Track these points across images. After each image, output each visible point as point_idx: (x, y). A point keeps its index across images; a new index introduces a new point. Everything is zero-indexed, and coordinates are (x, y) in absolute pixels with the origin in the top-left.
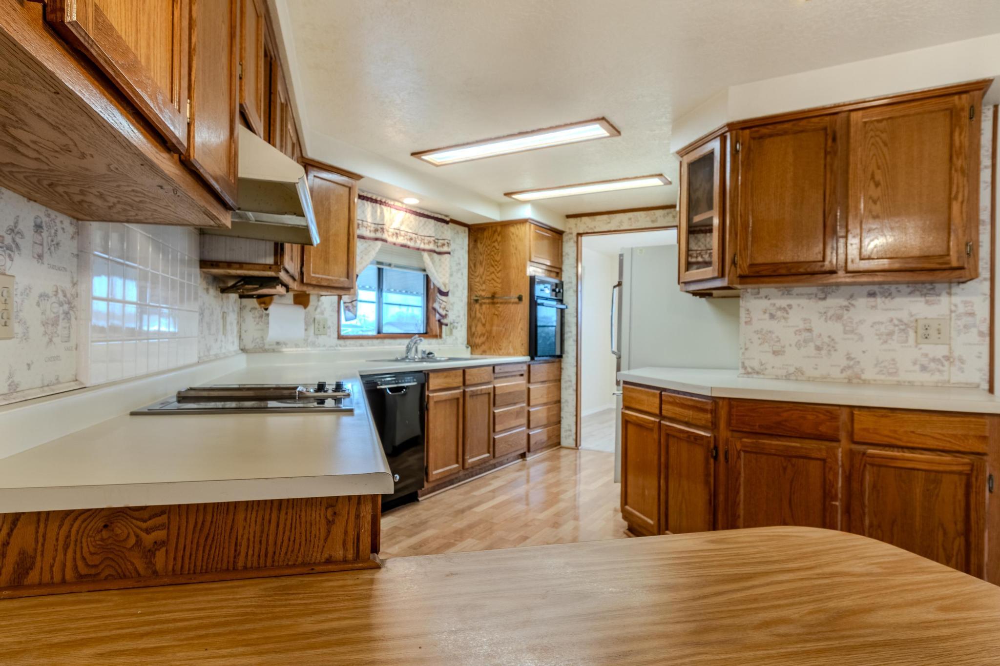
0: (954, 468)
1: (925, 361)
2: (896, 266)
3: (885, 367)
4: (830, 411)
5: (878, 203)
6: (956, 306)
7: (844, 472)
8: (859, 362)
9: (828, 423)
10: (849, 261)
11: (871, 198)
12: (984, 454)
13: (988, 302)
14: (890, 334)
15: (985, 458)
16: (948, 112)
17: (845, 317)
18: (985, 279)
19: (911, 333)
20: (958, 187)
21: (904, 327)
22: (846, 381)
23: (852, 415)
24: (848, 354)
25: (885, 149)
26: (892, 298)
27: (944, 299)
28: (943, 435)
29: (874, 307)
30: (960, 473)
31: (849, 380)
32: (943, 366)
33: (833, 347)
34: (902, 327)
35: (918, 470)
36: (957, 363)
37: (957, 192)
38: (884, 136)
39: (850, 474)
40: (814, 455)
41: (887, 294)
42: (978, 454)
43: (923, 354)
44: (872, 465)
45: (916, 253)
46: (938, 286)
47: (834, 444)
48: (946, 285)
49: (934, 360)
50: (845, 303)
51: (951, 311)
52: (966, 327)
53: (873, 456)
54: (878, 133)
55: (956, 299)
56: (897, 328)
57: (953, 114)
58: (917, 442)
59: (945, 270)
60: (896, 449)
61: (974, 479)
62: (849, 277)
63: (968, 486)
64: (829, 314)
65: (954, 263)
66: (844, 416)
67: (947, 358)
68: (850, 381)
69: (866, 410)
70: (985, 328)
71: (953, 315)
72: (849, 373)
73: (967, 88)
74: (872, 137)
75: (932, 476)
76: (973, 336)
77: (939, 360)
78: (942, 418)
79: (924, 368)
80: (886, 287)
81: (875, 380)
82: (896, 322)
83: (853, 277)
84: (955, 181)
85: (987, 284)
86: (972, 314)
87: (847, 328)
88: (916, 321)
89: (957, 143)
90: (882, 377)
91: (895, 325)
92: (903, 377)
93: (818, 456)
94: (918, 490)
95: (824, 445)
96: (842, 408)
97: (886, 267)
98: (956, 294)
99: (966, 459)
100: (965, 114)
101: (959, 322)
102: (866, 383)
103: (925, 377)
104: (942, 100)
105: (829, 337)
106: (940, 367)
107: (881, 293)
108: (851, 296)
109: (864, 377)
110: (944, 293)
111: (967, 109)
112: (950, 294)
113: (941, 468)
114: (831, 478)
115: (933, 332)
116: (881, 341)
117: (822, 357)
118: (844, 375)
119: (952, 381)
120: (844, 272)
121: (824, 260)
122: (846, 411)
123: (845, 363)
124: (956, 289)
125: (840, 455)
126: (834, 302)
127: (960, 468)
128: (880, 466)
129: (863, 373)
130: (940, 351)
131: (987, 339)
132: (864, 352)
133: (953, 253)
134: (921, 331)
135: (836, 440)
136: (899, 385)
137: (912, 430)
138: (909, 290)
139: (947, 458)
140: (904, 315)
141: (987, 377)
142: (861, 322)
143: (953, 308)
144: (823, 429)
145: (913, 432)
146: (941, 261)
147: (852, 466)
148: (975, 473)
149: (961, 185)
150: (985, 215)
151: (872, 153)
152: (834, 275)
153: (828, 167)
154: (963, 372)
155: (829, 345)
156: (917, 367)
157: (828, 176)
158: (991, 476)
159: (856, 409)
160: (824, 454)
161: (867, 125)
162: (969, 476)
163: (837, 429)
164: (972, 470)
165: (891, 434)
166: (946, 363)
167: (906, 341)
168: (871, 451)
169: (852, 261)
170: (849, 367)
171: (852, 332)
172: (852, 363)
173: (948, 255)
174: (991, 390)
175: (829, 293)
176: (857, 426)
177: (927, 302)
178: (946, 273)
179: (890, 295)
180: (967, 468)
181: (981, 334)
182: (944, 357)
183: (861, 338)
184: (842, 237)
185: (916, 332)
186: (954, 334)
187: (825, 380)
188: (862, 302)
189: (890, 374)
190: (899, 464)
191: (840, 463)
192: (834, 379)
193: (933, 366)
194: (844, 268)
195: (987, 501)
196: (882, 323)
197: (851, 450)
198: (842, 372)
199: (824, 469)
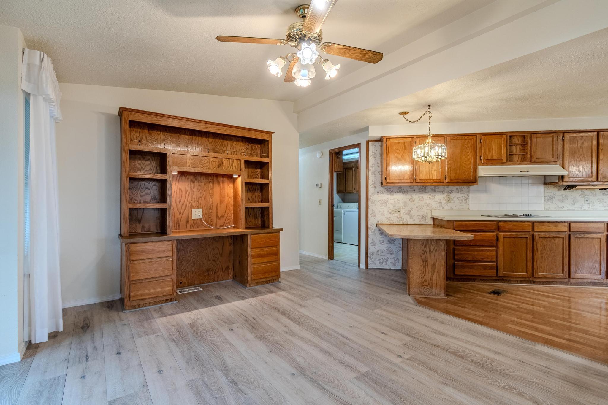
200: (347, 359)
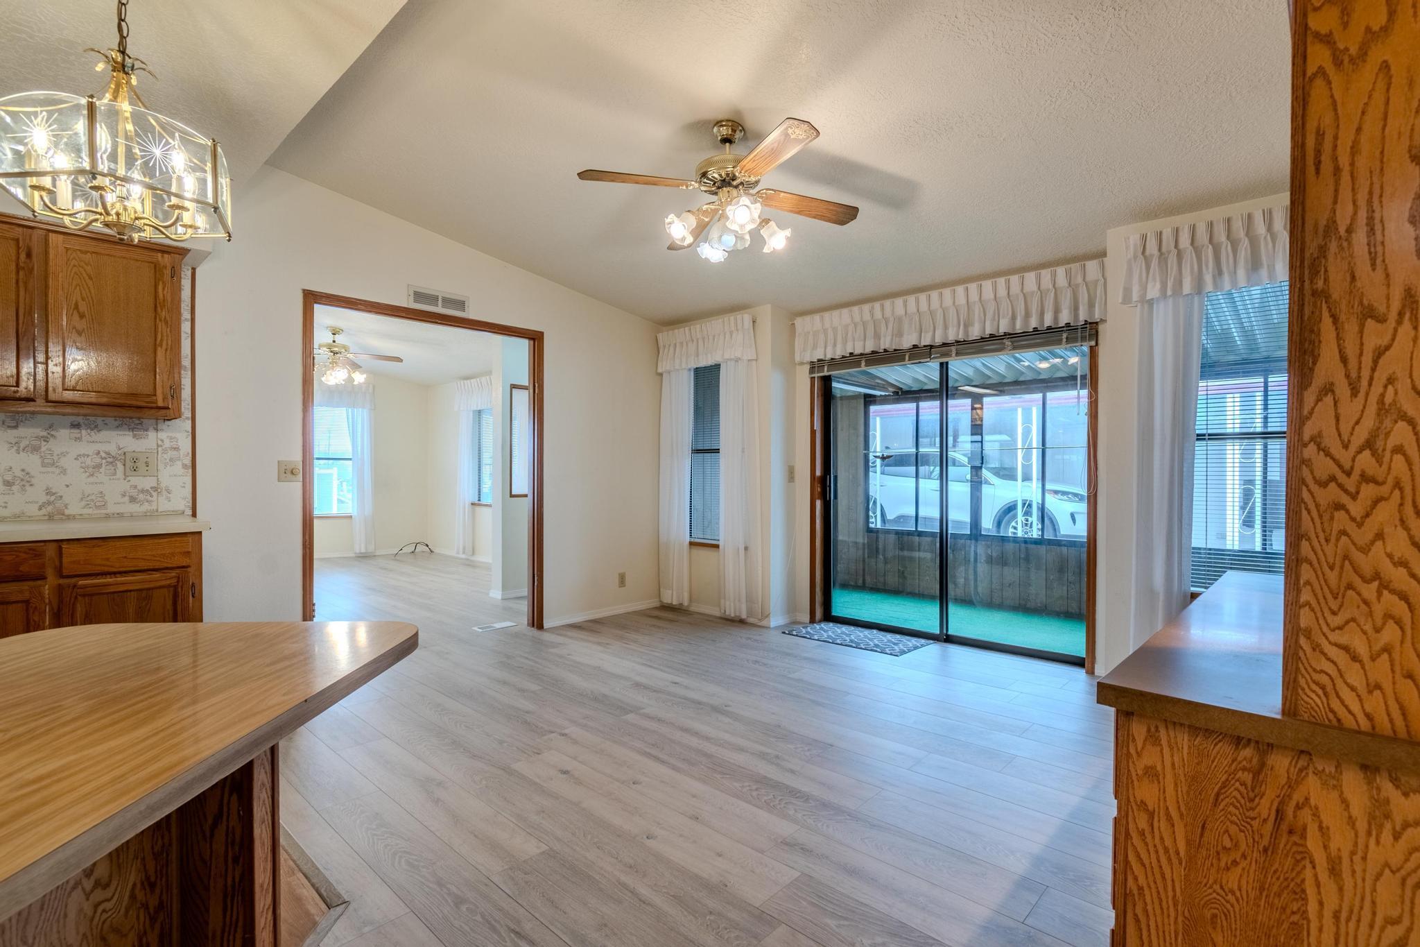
0: (163, 583)
1: (134, 493)
2: (104, 400)
3: (92, 500)
4: (34, 548)
5: (83, 334)
6: (162, 441)
7: (52, 609)
8: (61, 497)
9: (31, 562)
10: (50, 389)
11: (74, 328)
12: (188, 567)
13: (190, 438)
14: (99, 466)
15: (189, 569)
16: (152, 265)
17: (43, 449)
18: (187, 418)
19: (120, 465)
20: (162, 336)
21: (112, 460)
22: (46, 518)
23: (60, 548)
24: (47, 489)
25: (90, 283)
26: (99, 431)
27: (152, 434)
28: (154, 556)
29: (79, 439)
30: (169, 586)
31: (50, 516)
32: (151, 496)
33: (28, 482)
34: (111, 460)
35: (130, 591)
36: (164, 493)
37: (162, 340)
38: (88, 268)
39: (59, 609)
40: (13, 598)
41: (93, 426)
42: (183, 567)
43: (131, 486)
44: (84, 596)
45: (124, 389)
46: (145, 421)
47: (39, 582)
48: (153, 421)
49: (143, 491)
50: (45, 434)
51: (158, 446)
52: (171, 460)
53: (85, 587)
54: (82, 264)
55: (162, 435)
56: (104, 461)
57: (157, 268)
58: (130, 565)
59: (152, 408)
60: (108, 576)
61: (180, 589)
62: (50, 406)
63: (175, 596)
64: (22, 445)
65: (160, 404)
66: (51, 552)
67: (155, 489)
68: (50, 518)
69: (76, 542)
70: (188, 461)
71: (160, 449)
72: (50, 508)
73: (169, 250)
74: (75, 266)
75: (144, 594)
76: (178, 468)
77: (147, 491)
78: (151, 541)
79: (133, 500)
80: (93, 418)
81: (81, 515)
82: (103, 455)
83: (55, 407)
84: (160, 330)
85: (190, 422)
86: (177, 449)
87: (46, 461)
88: (125, 453)
89: (161, 296)
90: (90, 511)
91: (102, 458)
92: (112, 509)
93: (20, 597)
94: (131, 610)
95: (25, 586)
96: (47, 544)
97: (94, 400)
98: (162, 430)
99: (174, 574)
100: (168, 272)
101: (165, 456)
102: (70, 518)
103: (135, 508)
104: (146, 252)
105: (23, 470)
106: (149, 498)
107: (86, 425)
108: (51, 427)
109: (67, 512)
110: (151, 428)
111: (169, 268)
112: (157, 430)
113: (152, 585)
114: (36, 618)
115: (141, 464)
116: (88, 474)
117: (13, 494)
118: (44, 511)
119: (159, 510)
120: (44, 401)
121: (18, 385)
122: (54, 545)
123: (43, 498)
124: (161, 425)
125: (47, 592)
126: (27, 433)
127: (168, 582)
128: (91, 595)
129: (66, 508)
130: (148, 483)
131: (190, 471)
132: (67, 486)
133: (159, 392)
134: (129, 464)
135: (43, 578)
136: (108, 517)
137: (124, 555)
138: (117, 423)
139: (157, 575)
140: (112, 448)
141: (190, 504)
142: (63, 454)
143: (160, 443)
144: (24, 568)
145: (125, 557)
146: (148, 400)
147: (61, 601)
148: (180, 584)
149: (165, 334)
150: (186, 362)
151: (74, 283)
152: (32, 403)
153: (21, 284)
154: (170, 501)
155: (22, 480)
156: (127, 499)
157: (22, 293)
158: (193, 584)
159: (65, 543)
160: (27, 595)
161: (69, 252)
162: (175, 587)
163: (43, 566)
164: (178, 582)
165: (104, 562)
166: (155, 494)
167: (115, 474)
168: (82, 582)
169: (54, 390)
170: (49, 503)
171: (53, 464)
172: (52, 498)
173: (155, 395)
174: (194, 515)
175: (22, 421)
176: (65, 560)
177: (134, 436)
178: (153, 411)
179: (96, 428)
180: (173, 581)
181: (185, 466)
182: (151, 488)
183: (64, 472)
184: (41, 363)
185: (124, 465)
186: (161, 467)
187: (18, 518)
188: (64, 433)
189: (98, 507)
190: (112, 589)
191: (47, 601)
192: (29, 517)
193: (141, 496)
194: (44, 397)
195: (191, 605)
196: (88, 456)
197: (60, 585)
198: (40, 509)
199: (27, 610)
200: (653, 725)
